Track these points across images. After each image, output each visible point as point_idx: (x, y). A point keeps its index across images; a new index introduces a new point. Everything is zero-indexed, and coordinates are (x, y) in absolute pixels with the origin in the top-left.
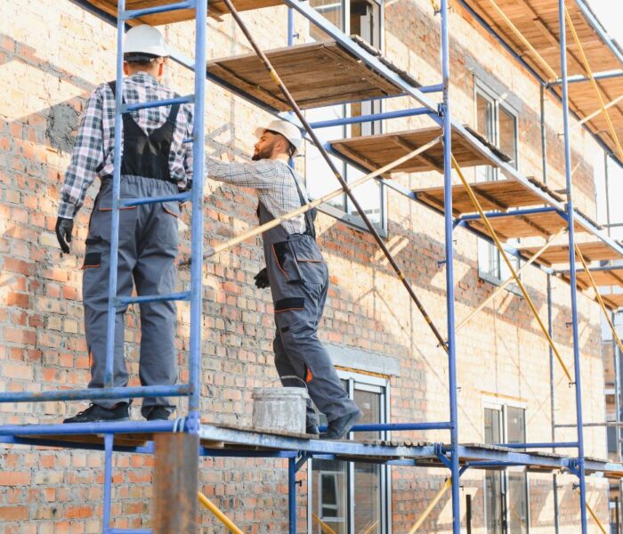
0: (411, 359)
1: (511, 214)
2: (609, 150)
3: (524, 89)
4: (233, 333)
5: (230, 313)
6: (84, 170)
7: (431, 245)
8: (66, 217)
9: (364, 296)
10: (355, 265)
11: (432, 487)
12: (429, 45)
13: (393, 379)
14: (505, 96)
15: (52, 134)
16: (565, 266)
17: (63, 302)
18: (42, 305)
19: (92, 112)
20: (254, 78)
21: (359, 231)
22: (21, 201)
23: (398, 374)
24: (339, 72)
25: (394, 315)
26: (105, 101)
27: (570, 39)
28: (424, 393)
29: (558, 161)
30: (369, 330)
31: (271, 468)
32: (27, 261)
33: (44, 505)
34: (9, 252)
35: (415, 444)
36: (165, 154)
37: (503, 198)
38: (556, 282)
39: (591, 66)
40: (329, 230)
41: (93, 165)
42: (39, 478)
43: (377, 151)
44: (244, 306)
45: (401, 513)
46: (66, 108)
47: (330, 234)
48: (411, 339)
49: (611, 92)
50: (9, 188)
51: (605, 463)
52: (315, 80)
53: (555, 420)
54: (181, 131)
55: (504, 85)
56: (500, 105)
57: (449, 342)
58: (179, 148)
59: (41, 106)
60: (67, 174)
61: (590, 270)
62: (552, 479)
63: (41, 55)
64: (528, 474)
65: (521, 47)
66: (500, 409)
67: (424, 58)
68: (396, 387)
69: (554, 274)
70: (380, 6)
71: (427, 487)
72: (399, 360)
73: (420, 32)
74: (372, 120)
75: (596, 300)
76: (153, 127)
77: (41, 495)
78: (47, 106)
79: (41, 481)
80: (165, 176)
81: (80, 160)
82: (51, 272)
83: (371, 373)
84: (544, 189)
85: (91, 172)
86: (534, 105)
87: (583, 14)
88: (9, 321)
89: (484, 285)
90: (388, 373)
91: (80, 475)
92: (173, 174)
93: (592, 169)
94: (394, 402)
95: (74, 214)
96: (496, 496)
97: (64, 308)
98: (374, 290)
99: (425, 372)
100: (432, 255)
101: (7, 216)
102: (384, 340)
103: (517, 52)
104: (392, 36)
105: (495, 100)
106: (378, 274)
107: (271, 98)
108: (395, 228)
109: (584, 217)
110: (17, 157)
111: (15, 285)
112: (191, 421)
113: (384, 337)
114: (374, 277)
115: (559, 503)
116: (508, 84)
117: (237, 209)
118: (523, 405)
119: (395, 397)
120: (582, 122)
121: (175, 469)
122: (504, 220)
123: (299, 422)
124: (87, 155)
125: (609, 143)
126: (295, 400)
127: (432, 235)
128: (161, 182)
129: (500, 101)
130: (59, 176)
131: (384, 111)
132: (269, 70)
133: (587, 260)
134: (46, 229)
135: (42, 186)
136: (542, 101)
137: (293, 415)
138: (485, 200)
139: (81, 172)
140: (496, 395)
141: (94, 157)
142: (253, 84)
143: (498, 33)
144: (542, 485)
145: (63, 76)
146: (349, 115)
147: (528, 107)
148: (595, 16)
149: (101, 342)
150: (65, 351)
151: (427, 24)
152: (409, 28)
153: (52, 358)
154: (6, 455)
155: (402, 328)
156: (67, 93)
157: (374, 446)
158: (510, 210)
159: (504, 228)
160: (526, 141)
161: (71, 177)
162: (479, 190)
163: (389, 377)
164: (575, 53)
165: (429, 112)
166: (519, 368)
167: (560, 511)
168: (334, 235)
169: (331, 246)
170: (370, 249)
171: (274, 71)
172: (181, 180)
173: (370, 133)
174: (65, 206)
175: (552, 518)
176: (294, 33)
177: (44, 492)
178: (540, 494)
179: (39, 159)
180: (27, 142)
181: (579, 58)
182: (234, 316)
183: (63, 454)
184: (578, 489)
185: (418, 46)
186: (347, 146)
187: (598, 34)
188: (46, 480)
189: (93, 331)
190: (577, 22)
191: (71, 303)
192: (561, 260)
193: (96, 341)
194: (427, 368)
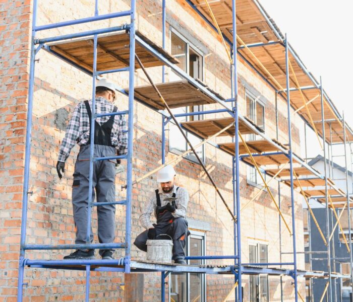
0: (216, 223)
1: (263, 155)
2: (306, 122)
3: (267, 94)
4: (136, 213)
5: (134, 203)
6: (70, 140)
7: (225, 169)
8: (61, 161)
9: (195, 194)
10: (191, 179)
11: (225, 283)
12: (224, 75)
13: (208, 233)
14: (259, 97)
15: (57, 122)
16: (288, 178)
17: (61, 200)
18: (52, 202)
19: (76, 114)
20: (149, 95)
21: (193, 163)
22: (43, 154)
23: (210, 230)
24: (188, 93)
25: (208, 202)
26: (82, 109)
27: (291, 72)
28: (222, 238)
29: (283, 127)
30: (197, 210)
31: (152, 276)
32: (46, 182)
33: (52, 295)
34: (37, 178)
35: (222, 266)
36: (109, 134)
37: (260, 148)
38: (282, 185)
39: (299, 84)
40: (179, 163)
41: (74, 138)
42: (50, 282)
43: (203, 127)
44: (141, 200)
45: (211, 296)
46: (63, 110)
47: (180, 165)
48: (216, 213)
49: (308, 96)
50: (38, 148)
51: (306, 272)
52: (177, 97)
53: (282, 250)
54: (116, 123)
55: (259, 92)
56: (257, 102)
57: (237, 218)
58: (115, 131)
59: (52, 110)
60: (63, 141)
61: (299, 180)
62: (280, 278)
63: (53, 86)
64: (269, 276)
65: (267, 75)
66: (256, 245)
67: (222, 81)
68: (209, 236)
69: (282, 181)
70: (202, 57)
71: (223, 283)
72: (210, 224)
73: (221, 69)
74: (199, 114)
75: (301, 193)
76: (103, 122)
77: (50, 290)
78: (55, 110)
79: (50, 284)
80: (109, 143)
81: (69, 135)
82: (56, 186)
83: (197, 230)
84: (279, 144)
85: (73, 141)
86: (272, 101)
87: (296, 61)
88: (37, 210)
89: (250, 186)
90: (205, 229)
91: (68, 281)
92: (113, 143)
93: (298, 130)
94: (208, 244)
95: (65, 160)
96: (254, 287)
97: (62, 203)
98: (199, 191)
99: (222, 228)
100: (226, 173)
101: (37, 161)
102: (204, 214)
103: (265, 77)
104: (208, 71)
105: (254, 99)
106: (201, 183)
107: (156, 104)
108: (209, 161)
109: (297, 156)
110: (42, 134)
111: (40, 193)
112: (126, 260)
113: (204, 212)
114: (199, 184)
115: (283, 289)
116: (260, 92)
117: (138, 154)
118: (266, 243)
119: (209, 241)
120: (296, 111)
121: (134, 289)
122: (259, 157)
123: (168, 256)
124: (72, 133)
125: (307, 119)
126: (167, 246)
127: (226, 164)
128: (107, 147)
129: (257, 99)
130: (60, 142)
131: (204, 110)
132: (160, 97)
133: (298, 175)
134: (54, 167)
135: (52, 146)
136: (276, 99)
137: (166, 253)
138: (251, 149)
139: (69, 141)
140: (254, 239)
141: (75, 134)
142: (148, 98)
143: (256, 69)
144: (276, 281)
145: (62, 95)
146: (188, 112)
147: (269, 102)
148: (302, 62)
149: (81, 221)
150: (62, 223)
151: (224, 64)
152: (216, 67)
153: (56, 227)
154: (35, 272)
155: (212, 208)
156: (63, 103)
157: (204, 267)
158: (262, 153)
159: (259, 161)
160: (268, 118)
161: (64, 143)
162: (249, 145)
163: (206, 231)
164: (292, 78)
165: (228, 111)
166: (265, 225)
167: (283, 293)
168: (182, 166)
169: (180, 170)
170: (198, 171)
171: (162, 97)
172: (117, 145)
173: (197, 119)
174: (61, 156)
175: (280, 297)
176: (165, 72)
177: (52, 289)
178: (274, 285)
179: (51, 134)
180: (46, 126)
181: (294, 80)
182: (136, 205)
183: (60, 271)
184: (294, 285)
185: (220, 75)
186: (189, 125)
187: (303, 70)
188: (53, 283)
189: (77, 216)
190: (294, 64)
191: (64, 201)
192: (286, 175)
193: (78, 220)
194: (223, 227)
